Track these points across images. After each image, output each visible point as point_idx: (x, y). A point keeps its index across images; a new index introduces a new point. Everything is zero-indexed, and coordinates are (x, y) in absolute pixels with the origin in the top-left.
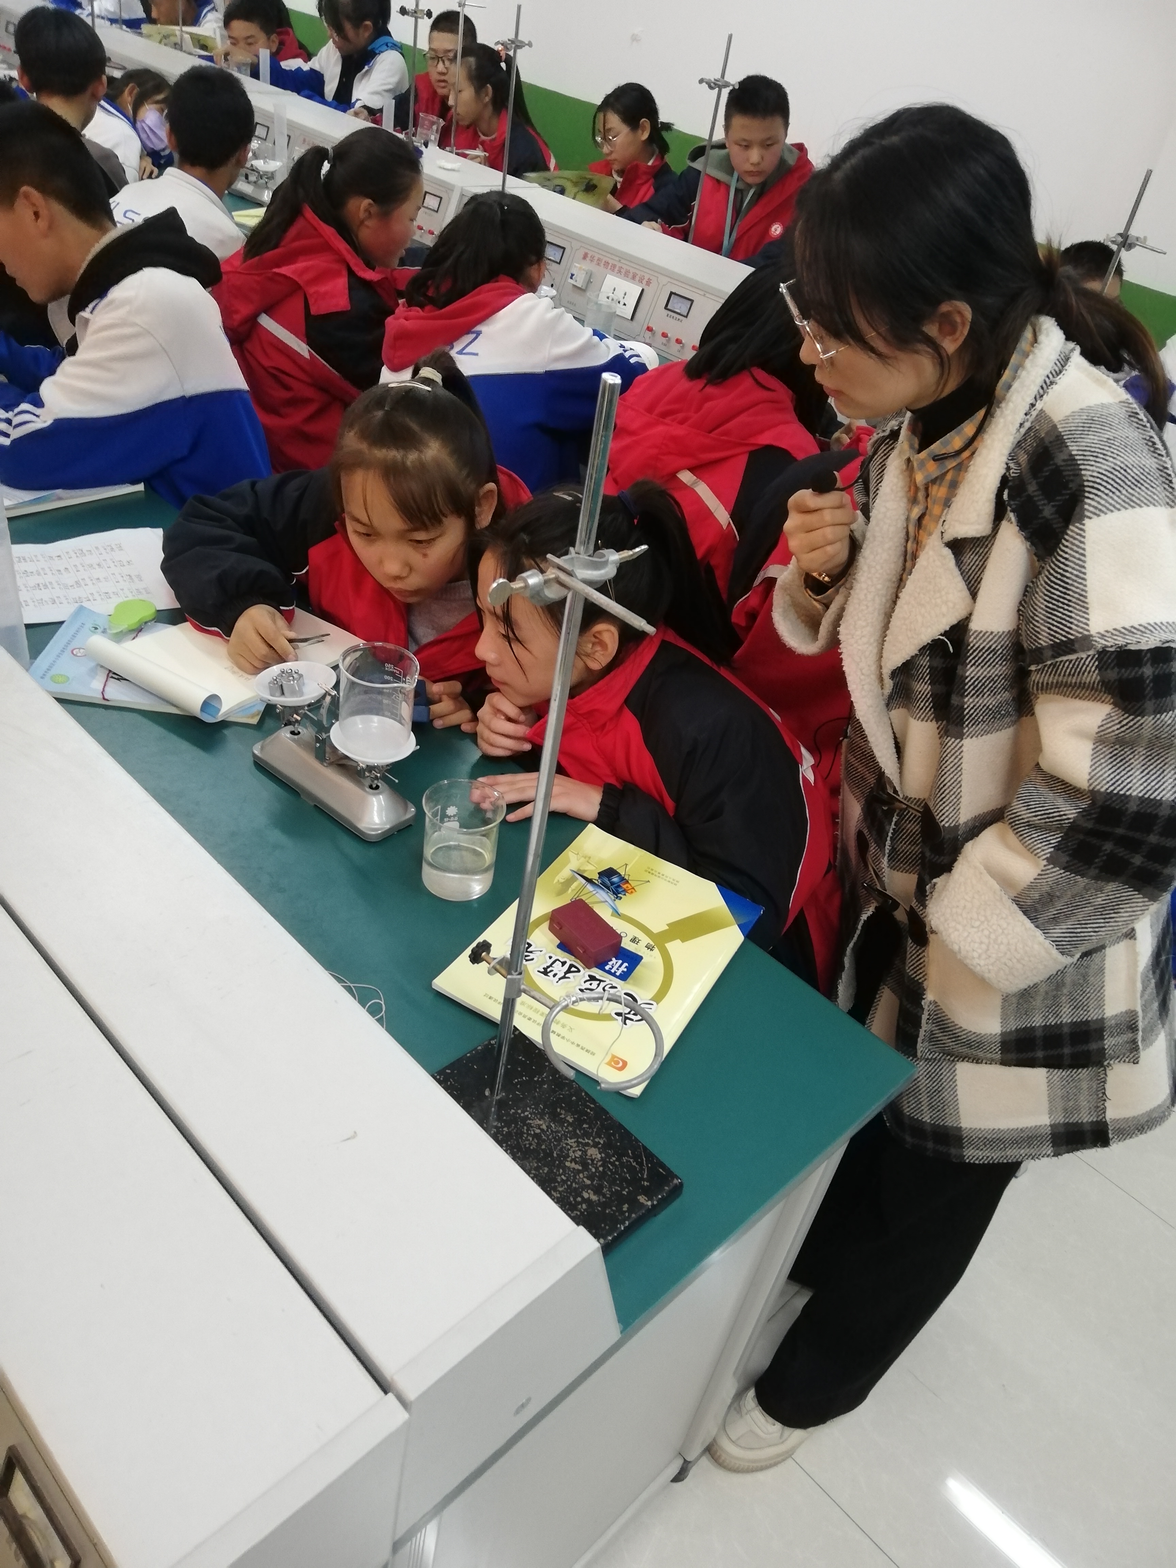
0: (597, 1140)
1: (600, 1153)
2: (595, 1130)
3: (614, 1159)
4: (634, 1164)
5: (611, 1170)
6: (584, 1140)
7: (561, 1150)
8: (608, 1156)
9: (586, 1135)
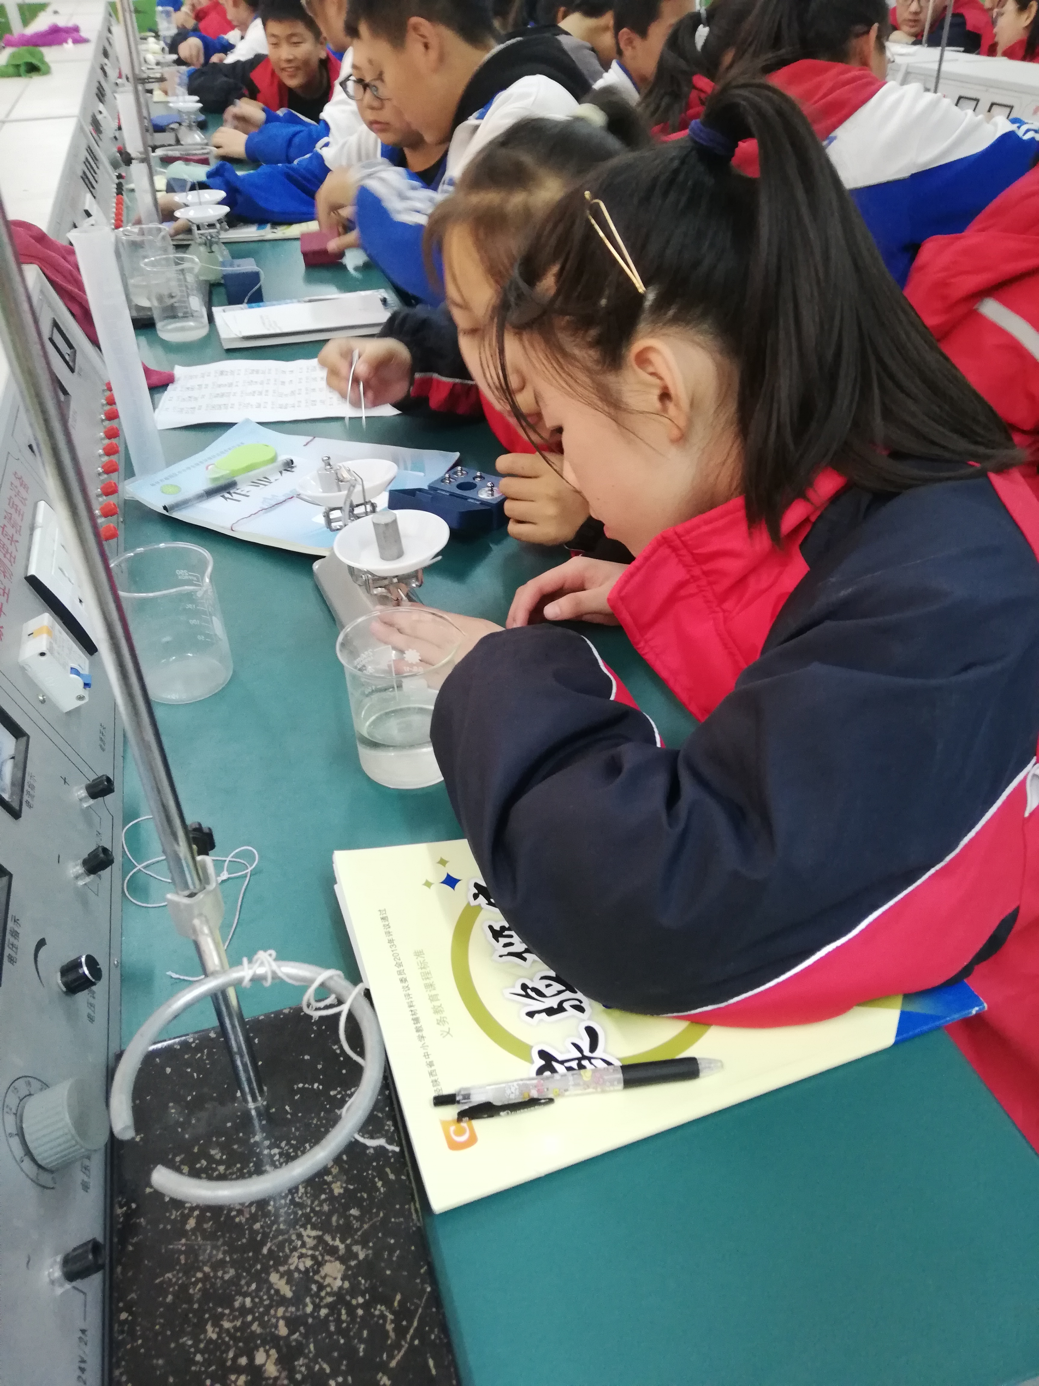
0: (356, 1248)
1: (343, 1279)
2: (366, 1226)
3: (361, 1300)
4: (390, 1327)
5: (339, 1321)
6: (334, 1239)
7: (281, 1246)
8: (354, 1291)
9: (345, 1231)
